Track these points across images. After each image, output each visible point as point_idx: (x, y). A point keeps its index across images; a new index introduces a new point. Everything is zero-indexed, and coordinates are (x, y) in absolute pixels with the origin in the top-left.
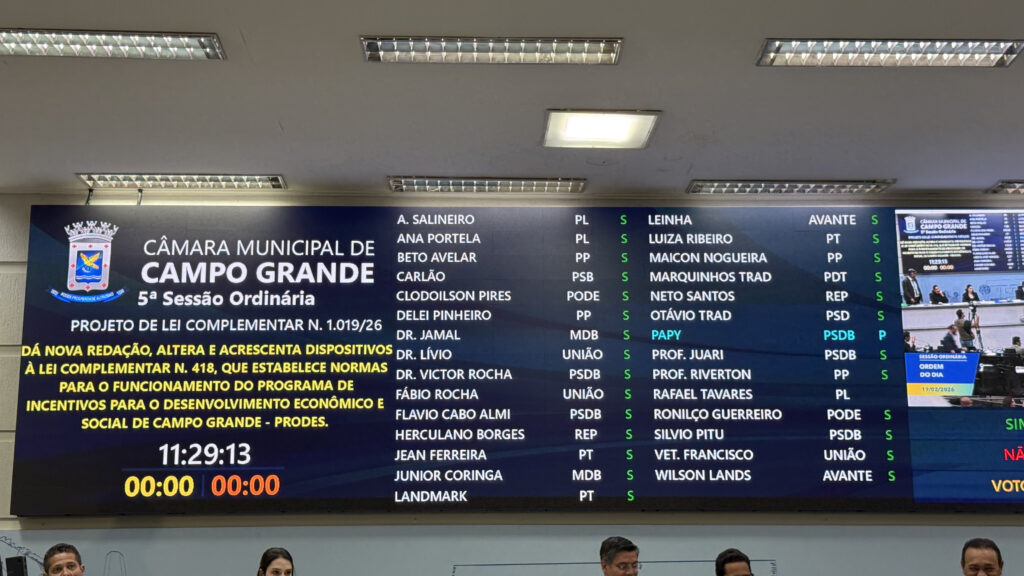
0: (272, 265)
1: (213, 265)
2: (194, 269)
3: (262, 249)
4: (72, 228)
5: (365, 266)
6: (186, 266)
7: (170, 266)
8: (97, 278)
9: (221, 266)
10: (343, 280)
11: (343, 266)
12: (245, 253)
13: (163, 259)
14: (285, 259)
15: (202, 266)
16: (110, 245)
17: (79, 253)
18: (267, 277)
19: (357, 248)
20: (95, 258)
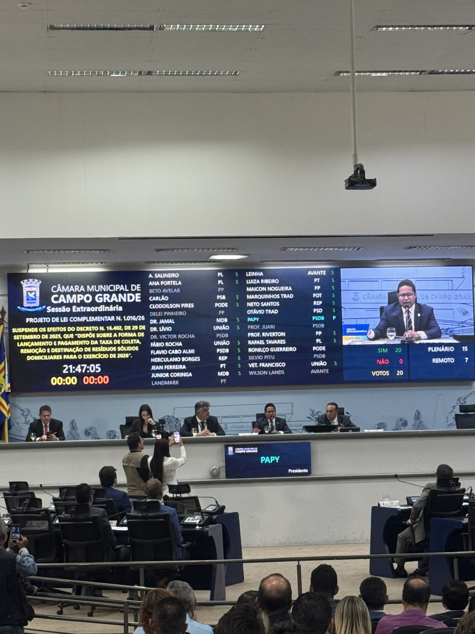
0: (101, 295)
1: (79, 296)
2: (71, 297)
3: (97, 289)
4: (24, 282)
5: (137, 294)
6: (68, 296)
7: (62, 296)
8: (35, 301)
9: (82, 296)
10: (129, 301)
11: (129, 295)
12: (91, 290)
13: (59, 293)
14: (106, 292)
15: (74, 296)
16: (38, 288)
17: (27, 292)
18: (99, 300)
19: (134, 288)
20: (33, 293)
